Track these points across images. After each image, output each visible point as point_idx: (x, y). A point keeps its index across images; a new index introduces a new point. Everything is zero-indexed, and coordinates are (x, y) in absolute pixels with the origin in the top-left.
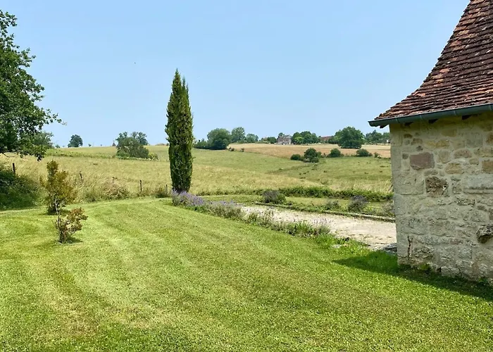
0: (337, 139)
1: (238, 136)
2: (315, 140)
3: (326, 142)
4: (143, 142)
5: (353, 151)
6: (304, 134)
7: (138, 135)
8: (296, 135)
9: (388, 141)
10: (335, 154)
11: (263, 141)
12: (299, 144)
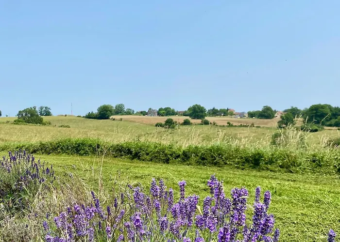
0: (189, 113)
1: (119, 111)
2: (174, 113)
3: (181, 115)
4: (48, 114)
5: (199, 121)
6: (166, 109)
7: (44, 109)
8: (160, 110)
9: (222, 115)
10: (186, 123)
11: (137, 114)
12: (162, 116)
